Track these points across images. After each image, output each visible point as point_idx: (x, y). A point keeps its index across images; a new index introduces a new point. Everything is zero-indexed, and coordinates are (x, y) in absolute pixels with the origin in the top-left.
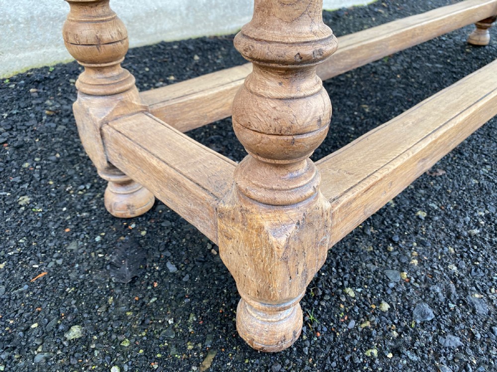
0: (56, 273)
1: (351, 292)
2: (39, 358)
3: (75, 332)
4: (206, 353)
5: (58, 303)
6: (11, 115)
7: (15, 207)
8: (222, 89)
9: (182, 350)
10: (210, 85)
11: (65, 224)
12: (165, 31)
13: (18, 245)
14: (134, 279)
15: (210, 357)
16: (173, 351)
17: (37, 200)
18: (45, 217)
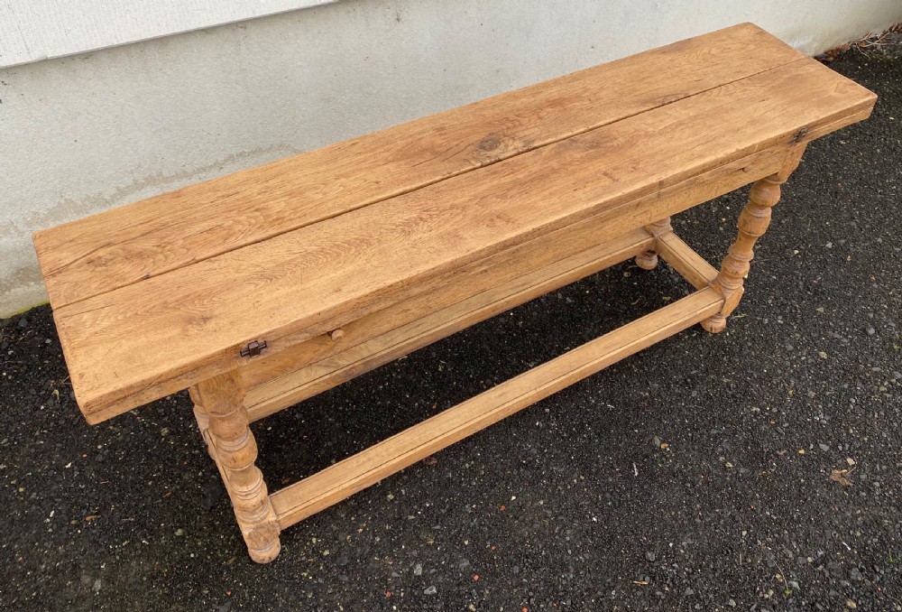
0: (176, 494)
1: (314, 540)
2: (163, 542)
3: (179, 532)
4: (232, 556)
5: (174, 514)
7: (158, 436)
9: (222, 552)
11: (184, 458)
13: (159, 470)
14: (212, 508)
15: (233, 559)
16: (219, 552)
17: (171, 433)
18: (175, 449)
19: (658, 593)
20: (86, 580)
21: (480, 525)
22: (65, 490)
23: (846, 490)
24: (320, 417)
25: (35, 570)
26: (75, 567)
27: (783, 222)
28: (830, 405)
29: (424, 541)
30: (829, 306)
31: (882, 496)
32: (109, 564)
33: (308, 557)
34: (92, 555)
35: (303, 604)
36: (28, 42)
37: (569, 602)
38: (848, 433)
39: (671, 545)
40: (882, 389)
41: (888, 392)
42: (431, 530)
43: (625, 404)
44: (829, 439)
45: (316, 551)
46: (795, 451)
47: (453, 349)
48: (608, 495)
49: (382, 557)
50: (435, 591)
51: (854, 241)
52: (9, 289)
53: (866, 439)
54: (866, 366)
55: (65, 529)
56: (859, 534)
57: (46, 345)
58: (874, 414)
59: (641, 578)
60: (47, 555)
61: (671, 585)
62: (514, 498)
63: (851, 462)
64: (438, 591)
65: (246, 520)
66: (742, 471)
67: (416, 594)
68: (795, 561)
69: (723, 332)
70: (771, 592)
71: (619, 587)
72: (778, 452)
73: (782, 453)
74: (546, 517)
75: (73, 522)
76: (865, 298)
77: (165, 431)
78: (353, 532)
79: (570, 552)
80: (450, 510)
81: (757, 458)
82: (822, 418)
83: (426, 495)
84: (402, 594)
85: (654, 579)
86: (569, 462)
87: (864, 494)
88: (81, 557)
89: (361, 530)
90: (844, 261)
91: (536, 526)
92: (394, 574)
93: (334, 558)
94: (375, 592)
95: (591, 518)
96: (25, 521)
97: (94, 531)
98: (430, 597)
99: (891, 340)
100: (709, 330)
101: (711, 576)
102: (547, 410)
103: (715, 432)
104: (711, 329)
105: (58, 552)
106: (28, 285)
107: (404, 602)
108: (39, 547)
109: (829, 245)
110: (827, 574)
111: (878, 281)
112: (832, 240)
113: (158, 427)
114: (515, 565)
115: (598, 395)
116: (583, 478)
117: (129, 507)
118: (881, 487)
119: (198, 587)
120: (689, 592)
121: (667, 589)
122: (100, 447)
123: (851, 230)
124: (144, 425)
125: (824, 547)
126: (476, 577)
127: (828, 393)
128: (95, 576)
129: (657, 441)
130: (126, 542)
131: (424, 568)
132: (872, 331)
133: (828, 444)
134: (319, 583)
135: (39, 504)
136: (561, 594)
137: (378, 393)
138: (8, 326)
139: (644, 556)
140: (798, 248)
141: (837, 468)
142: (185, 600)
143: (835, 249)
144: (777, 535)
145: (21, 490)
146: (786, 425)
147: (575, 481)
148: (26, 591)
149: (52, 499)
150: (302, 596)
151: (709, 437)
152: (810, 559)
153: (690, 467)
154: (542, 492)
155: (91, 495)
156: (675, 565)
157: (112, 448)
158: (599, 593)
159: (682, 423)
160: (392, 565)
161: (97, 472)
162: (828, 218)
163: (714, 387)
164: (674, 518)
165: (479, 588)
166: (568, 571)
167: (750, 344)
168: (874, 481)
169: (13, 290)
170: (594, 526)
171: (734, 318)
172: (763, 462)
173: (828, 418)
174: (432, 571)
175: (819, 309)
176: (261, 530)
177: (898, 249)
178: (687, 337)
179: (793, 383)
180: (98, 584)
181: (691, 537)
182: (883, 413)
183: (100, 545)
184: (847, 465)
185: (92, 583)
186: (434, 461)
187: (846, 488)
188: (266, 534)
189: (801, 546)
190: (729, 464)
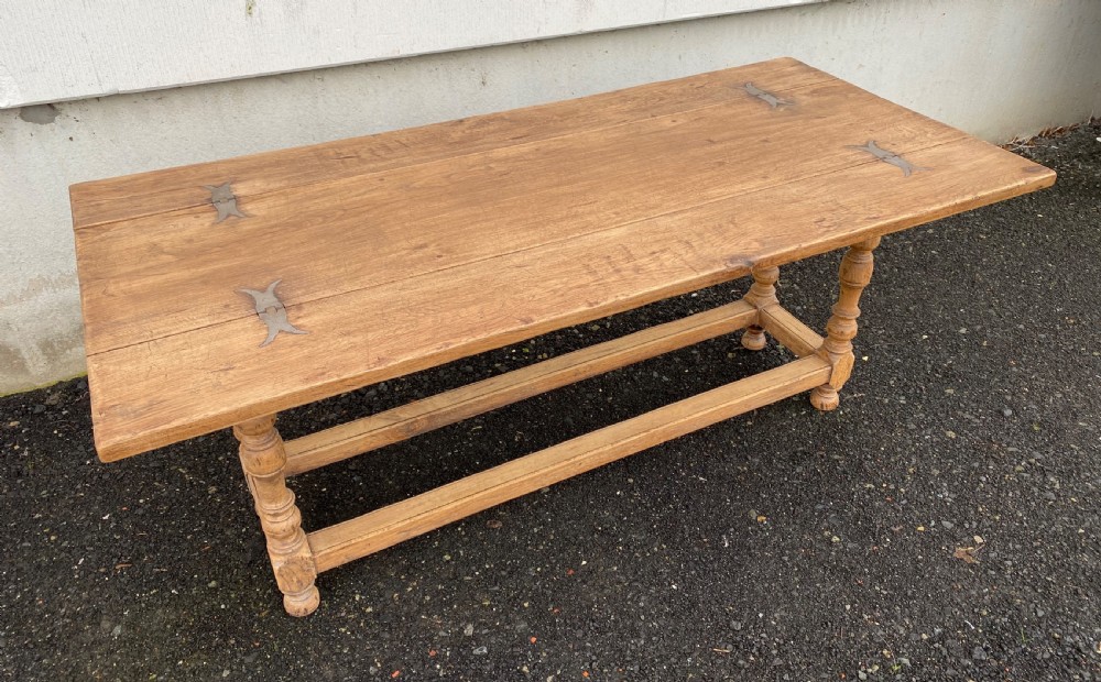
0: (214, 548)
1: (357, 598)
2: (194, 592)
3: (213, 584)
4: (266, 609)
5: (210, 566)
7: (205, 494)
8: (336, 445)
9: (256, 605)
10: (329, 441)
11: (229, 515)
13: (200, 526)
14: (251, 562)
15: (267, 612)
16: (252, 605)
17: (219, 491)
18: (220, 507)
19: (741, 662)
20: (106, 625)
21: (544, 587)
22: (99, 540)
23: (972, 568)
24: (380, 480)
25: (53, 613)
26: (97, 612)
28: (956, 483)
29: (480, 602)
30: (959, 388)
31: (1015, 575)
32: (132, 610)
33: (349, 612)
34: (117, 601)
35: (338, 658)
36: (100, 74)
37: (637, 667)
38: (976, 511)
39: (761, 615)
40: (1018, 468)
41: (1026, 472)
42: (487, 591)
43: (720, 478)
44: (954, 516)
45: (359, 608)
46: (913, 528)
47: (532, 422)
48: (691, 564)
49: (429, 615)
50: (485, 651)
51: (992, 327)
53: (997, 518)
54: (1000, 445)
55: (93, 575)
56: (985, 613)
58: (1008, 493)
59: (723, 646)
60: (69, 600)
61: (757, 653)
62: (584, 563)
63: (978, 539)
64: (489, 651)
65: (276, 551)
66: (850, 545)
67: (464, 653)
68: (907, 638)
69: (836, 410)
70: (877, 668)
71: (695, 654)
72: (893, 528)
73: (898, 529)
74: (619, 582)
75: (102, 570)
76: (1002, 381)
77: (213, 489)
78: (402, 590)
79: (643, 617)
80: (511, 574)
81: (867, 533)
82: (947, 495)
83: (486, 557)
84: (448, 654)
85: (737, 647)
86: (650, 530)
87: (994, 573)
88: (104, 603)
89: (410, 589)
90: (980, 346)
91: (606, 591)
92: (442, 633)
93: (377, 615)
94: (418, 649)
95: (670, 584)
96: (52, 567)
97: (122, 580)
98: (478, 658)
99: (1031, 422)
100: (819, 407)
101: (805, 648)
102: (631, 481)
103: (820, 507)
104: (822, 405)
105: (81, 598)
107: (450, 661)
108: (62, 591)
109: (963, 331)
110: (945, 652)
111: (1018, 366)
112: (967, 325)
113: (206, 486)
114: (579, 628)
115: (690, 467)
116: (665, 546)
117: (164, 558)
118: (1014, 565)
119: (225, 638)
120: (778, 661)
121: (752, 658)
122: (141, 501)
123: (989, 317)
124: (191, 483)
125: (942, 625)
126: (534, 640)
127: (954, 471)
128: (117, 622)
129: (753, 514)
130: (154, 591)
131: (475, 629)
132: (1008, 412)
133: (952, 522)
134: (357, 639)
135: (70, 552)
136: (628, 659)
137: (446, 459)
138: (67, 388)
139: (728, 625)
140: (928, 334)
141: (962, 546)
142: (208, 649)
143: (972, 335)
144: (886, 611)
145: (53, 538)
146: (904, 502)
147: (656, 549)
148: (41, 632)
149: (83, 548)
150: (337, 651)
151: (813, 512)
152: (925, 636)
153: (789, 541)
154: (616, 558)
155: (126, 545)
156: (764, 635)
157: (155, 503)
158: (673, 659)
159: (784, 497)
160: (441, 624)
161: (135, 525)
162: (963, 305)
163: (822, 464)
164: (768, 590)
165: (536, 649)
166: (638, 637)
167: (866, 423)
168: (1006, 559)
169: (74, 349)
170: (673, 594)
171: (849, 397)
172: (874, 538)
173: (954, 496)
174: (484, 632)
175: (948, 391)
176: (294, 567)
177: (1043, 336)
178: (794, 415)
179: (914, 461)
180: (118, 630)
181: (786, 609)
182: (1018, 492)
183: (126, 593)
184: (974, 543)
185: (112, 628)
186: (499, 525)
187: (972, 566)
188: (300, 575)
189: (915, 622)
190: (836, 539)
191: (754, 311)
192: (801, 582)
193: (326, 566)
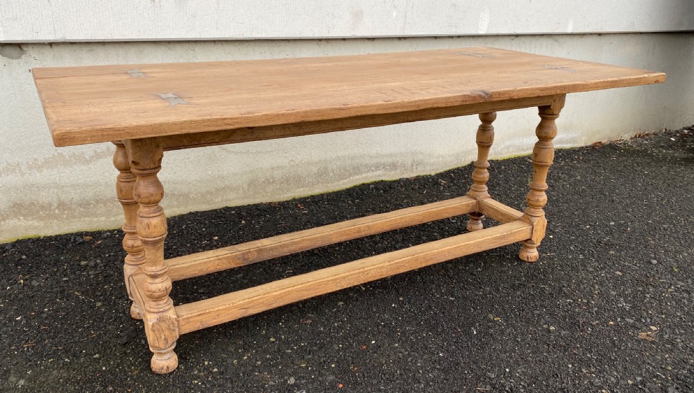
0: (99, 336)
1: (206, 363)
2: (82, 361)
3: (97, 356)
4: (137, 370)
5: (95, 346)
6: (110, 256)
7: (93, 306)
9: (129, 367)
11: (111, 318)
12: (230, 200)
13: (89, 324)
14: (126, 343)
15: (137, 372)
16: (126, 368)
17: (104, 305)
18: (104, 314)
20: (12, 379)
21: (345, 355)
22: (12, 331)
23: (653, 344)
26: (7, 372)
27: (576, 213)
28: (629, 299)
29: (298, 365)
30: (618, 251)
31: (685, 347)
32: (34, 371)
33: (200, 372)
34: (23, 366)
38: (648, 313)
39: (507, 370)
40: (670, 290)
41: (676, 292)
42: (304, 359)
43: (464, 298)
44: (633, 316)
45: (207, 369)
46: (606, 322)
48: (452, 343)
49: (261, 373)
51: (631, 222)
52: (4, 219)
53: (663, 317)
54: (654, 279)
55: (5, 351)
56: (670, 368)
57: (21, 259)
58: (667, 303)
59: (483, 386)
61: (509, 390)
62: (373, 342)
63: (653, 328)
66: (563, 332)
68: (617, 383)
69: (538, 261)
71: (464, 392)
72: (591, 322)
73: (595, 323)
74: (400, 353)
75: (13, 348)
76: (646, 248)
77: (99, 304)
78: (240, 359)
79: (421, 372)
80: (320, 348)
81: (573, 325)
82: (624, 305)
83: (301, 339)
85: (494, 387)
86: (418, 324)
87: (670, 346)
88: (13, 367)
89: (246, 358)
90: (626, 231)
91: (391, 358)
92: (271, 383)
93: (221, 373)
95: (438, 354)
97: (28, 354)
99: (671, 267)
100: (526, 259)
101: (544, 389)
102: (401, 299)
103: (538, 312)
104: (528, 258)
106: (18, 219)
109: (613, 224)
110: (647, 390)
112: (614, 221)
113: (94, 302)
114: (374, 378)
115: (442, 293)
116: (431, 334)
117: (60, 341)
118: (683, 342)
119: (105, 386)
122: (46, 310)
123: (628, 217)
124: (83, 300)
125: (641, 376)
126: (341, 386)
127: (627, 293)
128: (21, 377)
129: (491, 316)
130: (52, 360)
131: (296, 380)
132: (655, 262)
133: (632, 319)
134: (206, 387)
139: (485, 375)
140: (590, 225)
141: (643, 332)
143: (617, 225)
144: (598, 367)
146: (596, 309)
147: (424, 335)
151: (533, 315)
152: (630, 382)
153: (519, 331)
154: (397, 340)
155: (32, 334)
156: (512, 381)
157: (56, 311)
159: (511, 308)
160: (270, 378)
161: (40, 323)
163: (534, 290)
164: (510, 357)
165: (343, 391)
166: (419, 383)
167: (559, 268)
168: (676, 339)
169: (7, 221)
170: (441, 359)
171: (544, 255)
172: (579, 328)
173: (629, 305)
174: (303, 382)
175: (611, 252)
176: (164, 325)
177: (666, 226)
178: (510, 265)
179: (597, 287)
180: (22, 382)
181: (525, 368)
182: (674, 303)
183: (30, 361)
184: (650, 330)
185: (17, 381)
186: (309, 321)
187: (653, 342)
188: (167, 333)
189: (621, 374)
190: (552, 328)
191: (475, 201)
192: (533, 353)
193: (187, 329)
